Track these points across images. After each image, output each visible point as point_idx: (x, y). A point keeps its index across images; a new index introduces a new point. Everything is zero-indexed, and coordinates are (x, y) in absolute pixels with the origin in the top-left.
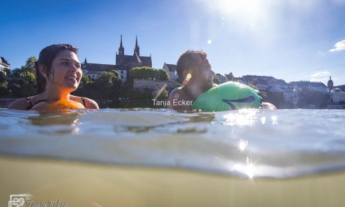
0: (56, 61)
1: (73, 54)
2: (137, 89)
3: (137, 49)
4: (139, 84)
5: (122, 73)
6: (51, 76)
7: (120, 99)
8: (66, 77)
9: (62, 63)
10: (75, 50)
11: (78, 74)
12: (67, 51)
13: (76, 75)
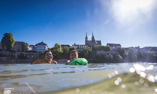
2: (98, 55)
4: (99, 53)
5: (90, 48)
7: (92, 59)
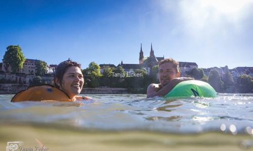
0: (66, 75)
1: (78, 68)
3: (152, 52)
6: (63, 85)
8: (72, 86)
9: (70, 76)
10: (78, 66)
11: (81, 82)
12: (73, 67)
13: (79, 84)
